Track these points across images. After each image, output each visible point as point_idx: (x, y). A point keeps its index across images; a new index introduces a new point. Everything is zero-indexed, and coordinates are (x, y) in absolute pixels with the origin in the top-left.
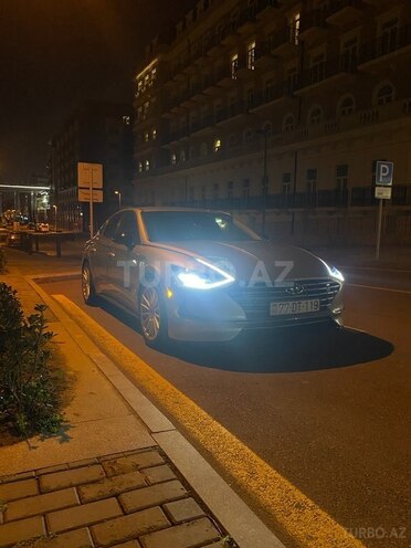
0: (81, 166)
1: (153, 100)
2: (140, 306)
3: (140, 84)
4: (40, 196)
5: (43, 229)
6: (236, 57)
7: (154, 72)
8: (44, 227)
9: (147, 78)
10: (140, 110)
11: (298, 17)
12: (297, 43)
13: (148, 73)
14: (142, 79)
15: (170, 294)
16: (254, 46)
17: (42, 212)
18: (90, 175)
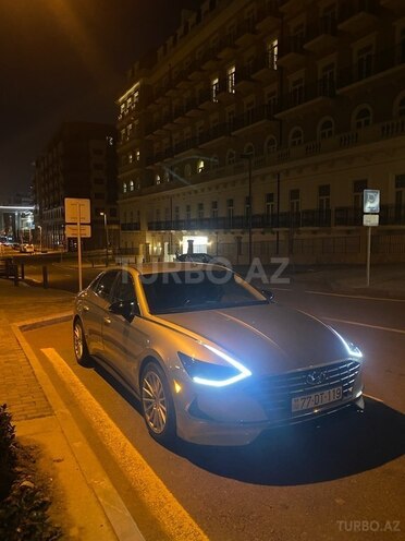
0: (68, 201)
1: (136, 122)
2: (141, 390)
3: (123, 106)
4: (24, 216)
5: (28, 250)
6: (216, 81)
7: (136, 95)
8: (29, 248)
9: (130, 100)
10: (123, 131)
11: (276, 43)
12: (275, 68)
13: (131, 96)
14: (125, 102)
15: (178, 388)
16: (234, 70)
17: (26, 233)
18: (77, 211)
